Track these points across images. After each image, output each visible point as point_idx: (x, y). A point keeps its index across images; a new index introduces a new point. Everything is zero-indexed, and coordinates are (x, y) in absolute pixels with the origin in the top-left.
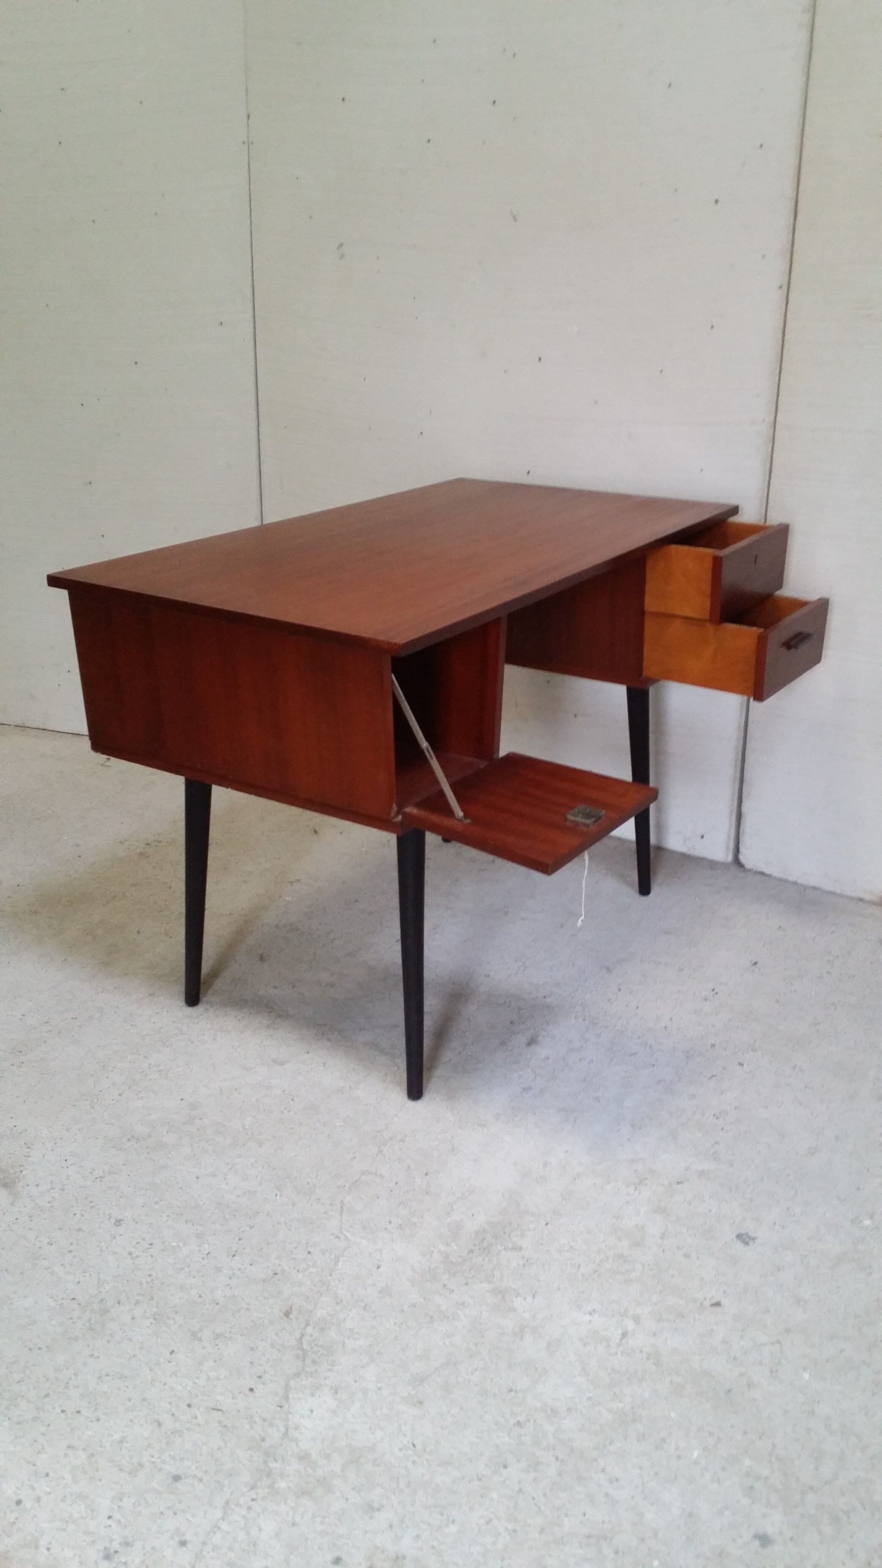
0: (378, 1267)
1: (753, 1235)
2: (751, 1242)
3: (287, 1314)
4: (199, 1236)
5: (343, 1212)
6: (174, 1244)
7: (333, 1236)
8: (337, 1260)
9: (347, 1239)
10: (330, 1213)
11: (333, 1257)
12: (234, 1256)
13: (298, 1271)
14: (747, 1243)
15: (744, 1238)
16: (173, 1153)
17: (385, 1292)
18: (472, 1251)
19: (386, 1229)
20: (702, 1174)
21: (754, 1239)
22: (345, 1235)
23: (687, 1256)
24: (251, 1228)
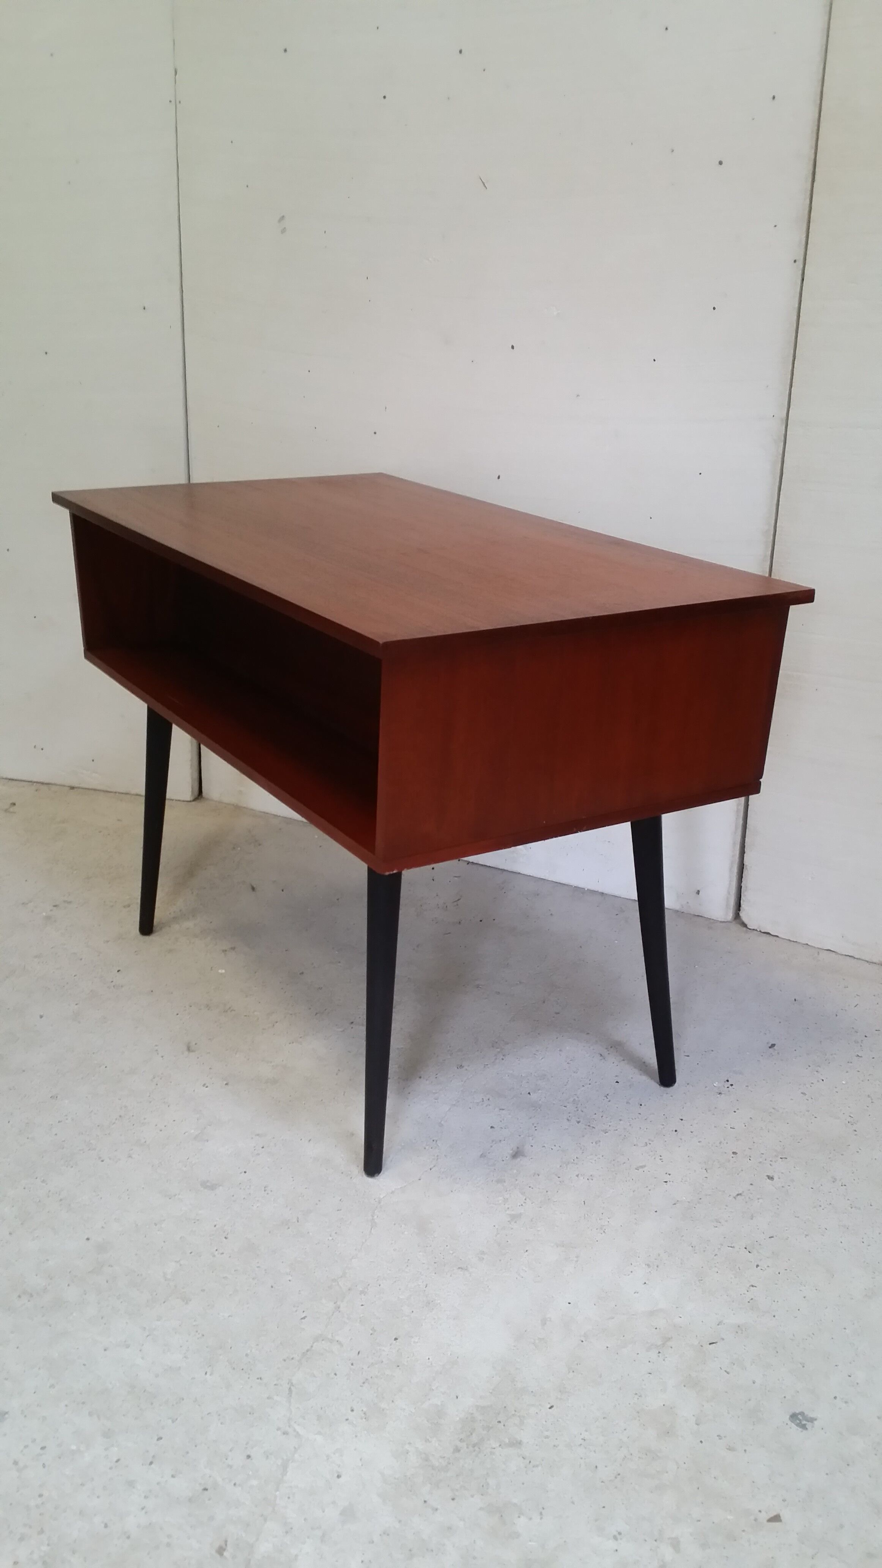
0: (339, 1477)
1: (811, 1415)
2: (809, 1425)
3: (221, 1551)
4: (107, 1434)
5: (291, 1396)
6: (74, 1447)
7: (279, 1432)
8: (285, 1467)
9: (298, 1435)
10: (276, 1398)
11: (279, 1462)
12: (151, 1463)
13: (235, 1484)
14: (804, 1427)
15: (800, 1420)
16: (74, 1314)
17: (348, 1514)
18: (457, 1450)
19: (347, 1420)
20: (739, 1329)
21: (812, 1420)
22: (295, 1430)
23: (730, 1449)
24: (173, 1422)
